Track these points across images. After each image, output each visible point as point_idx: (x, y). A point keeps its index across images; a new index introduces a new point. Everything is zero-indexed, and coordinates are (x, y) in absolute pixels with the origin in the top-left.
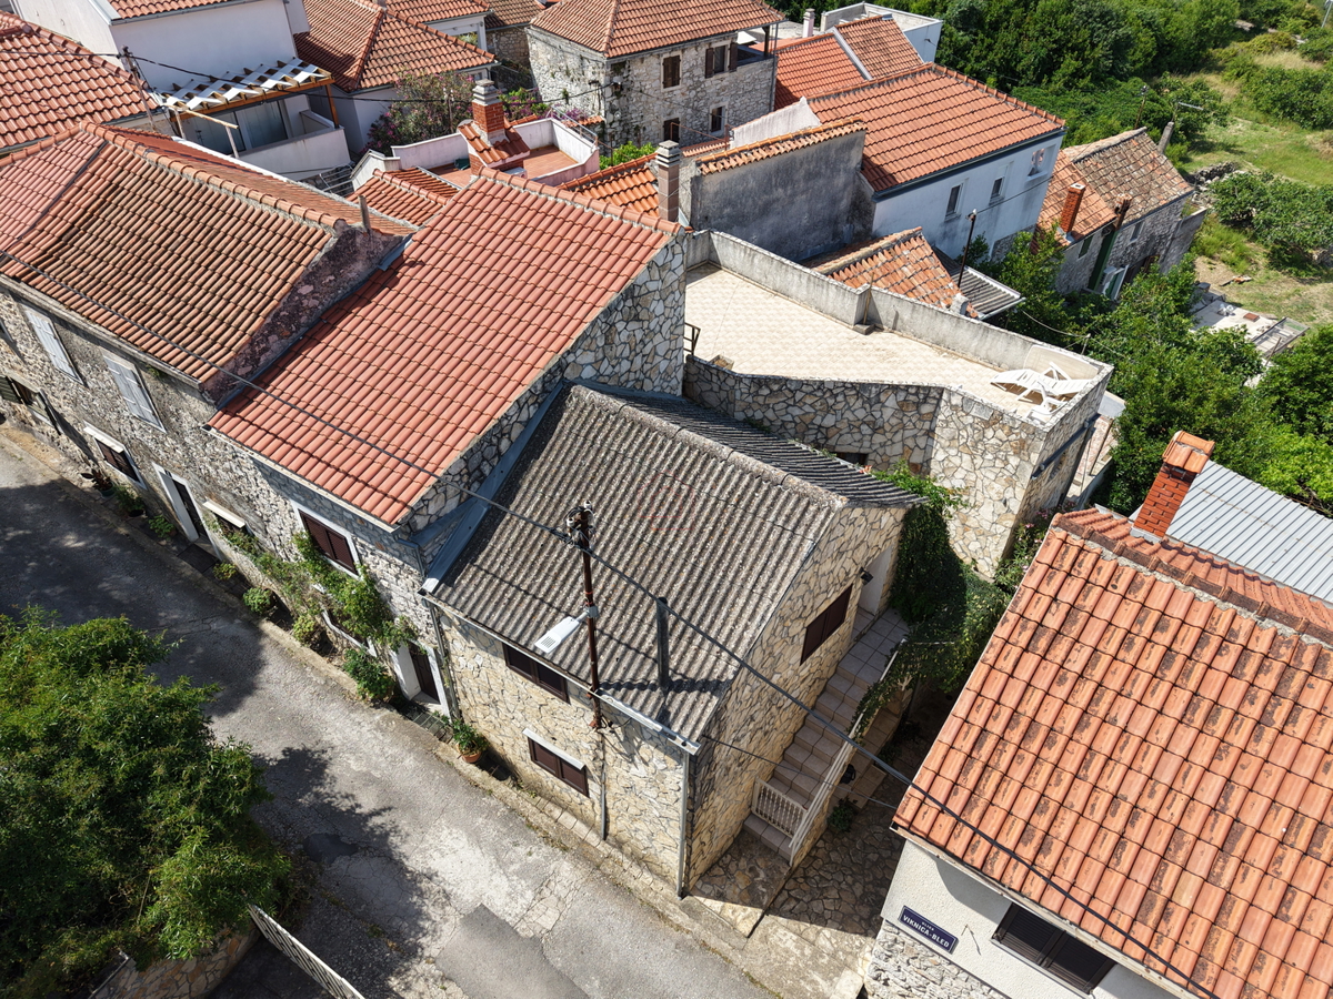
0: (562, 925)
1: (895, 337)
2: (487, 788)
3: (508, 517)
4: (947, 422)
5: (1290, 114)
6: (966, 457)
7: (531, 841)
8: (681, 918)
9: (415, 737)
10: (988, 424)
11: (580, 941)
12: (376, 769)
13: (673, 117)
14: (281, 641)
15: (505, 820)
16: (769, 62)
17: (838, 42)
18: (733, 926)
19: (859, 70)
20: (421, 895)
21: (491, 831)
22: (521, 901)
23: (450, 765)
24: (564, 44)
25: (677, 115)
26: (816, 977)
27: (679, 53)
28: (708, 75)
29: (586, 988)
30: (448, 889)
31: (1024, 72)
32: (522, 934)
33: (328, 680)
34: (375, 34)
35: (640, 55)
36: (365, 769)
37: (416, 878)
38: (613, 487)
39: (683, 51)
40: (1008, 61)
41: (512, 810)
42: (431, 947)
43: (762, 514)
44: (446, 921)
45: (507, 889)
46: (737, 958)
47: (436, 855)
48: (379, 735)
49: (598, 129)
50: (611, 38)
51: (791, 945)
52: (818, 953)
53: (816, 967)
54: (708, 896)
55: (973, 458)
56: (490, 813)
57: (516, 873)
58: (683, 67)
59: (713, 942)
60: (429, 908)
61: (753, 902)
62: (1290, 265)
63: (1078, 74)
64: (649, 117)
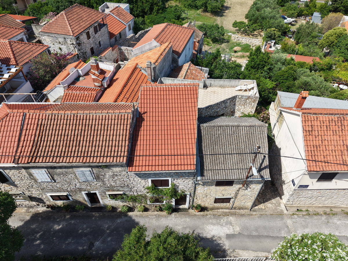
0: (240, 228)
1: (211, 88)
2: (206, 214)
3: (204, 157)
4: (238, 101)
5: (192, 8)
6: (243, 106)
7: (222, 218)
8: (254, 213)
9: (184, 214)
10: (247, 99)
11: (245, 228)
12: (184, 225)
13: (92, 47)
14: (137, 214)
15: (214, 218)
16: (106, 26)
17: (112, 15)
18: (262, 209)
19: (120, 21)
20: (215, 240)
21: (214, 221)
22: (231, 229)
23: (195, 215)
24: (56, 35)
25: (92, 46)
26: (278, 208)
27: (88, 30)
28: (96, 34)
29: (254, 234)
30: (219, 236)
31: (147, 12)
32: (237, 234)
33: (156, 215)
34: (12, 49)
35: (81, 34)
36: (182, 227)
37: (212, 238)
38: (223, 141)
39: (89, 29)
40: (143, 10)
41: (214, 215)
42: (226, 247)
43: (255, 133)
44: (224, 242)
45: (227, 229)
46: (267, 213)
47: (210, 232)
48: (177, 219)
49: (77, 56)
50: (73, 31)
51: (271, 206)
52: (275, 204)
53: (277, 206)
54: (254, 207)
55: (244, 106)
56: (210, 218)
57: (225, 225)
58: (90, 33)
59: (262, 213)
60: (219, 242)
61: (261, 203)
62: (216, 42)
63: (158, 10)
64: (87, 49)
